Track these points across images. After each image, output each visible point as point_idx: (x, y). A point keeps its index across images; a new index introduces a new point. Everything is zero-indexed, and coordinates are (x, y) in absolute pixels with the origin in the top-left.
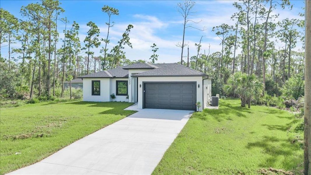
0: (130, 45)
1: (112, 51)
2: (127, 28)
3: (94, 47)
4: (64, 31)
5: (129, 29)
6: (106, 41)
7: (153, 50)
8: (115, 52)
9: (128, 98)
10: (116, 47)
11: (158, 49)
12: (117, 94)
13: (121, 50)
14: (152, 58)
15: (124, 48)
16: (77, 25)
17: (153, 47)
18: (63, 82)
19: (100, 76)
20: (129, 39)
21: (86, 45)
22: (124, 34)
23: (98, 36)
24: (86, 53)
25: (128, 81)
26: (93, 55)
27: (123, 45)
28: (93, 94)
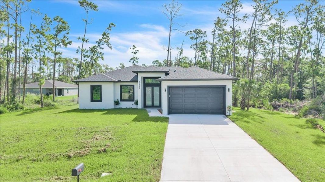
0: (109, 46)
2: (108, 27)
3: (62, 46)
5: (111, 28)
7: (132, 52)
10: (94, 47)
11: (138, 51)
12: (121, 100)
13: (99, 50)
14: (132, 61)
15: (103, 49)
17: (133, 49)
18: (25, 87)
19: (102, 80)
22: (104, 33)
23: (68, 33)
25: (135, 85)
27: (101, 45)
28: (92, 100)
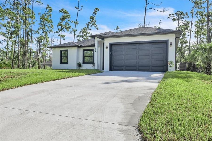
0: (96, 27)
1: (80, 33)
2: (94, 11)
3: (66, 30)
4: (39, 13)
5: (96, 12)
6: (75, 23)
7: (116, 32)
8: (83, 33)
9: (94, 66)
10: (84, 29)
12: (84, 63)
13: (89, 31)
15: (91, 29)
16: (50, 8)
17: (116, 29)
20: (96, 21)
21: (59, 29)
22: (91, 17)
23: (69, 21)
24: (59, 35)
25: (94, 49)
26: (64, 38)
27: (89, 27)
28: (61, 62)
